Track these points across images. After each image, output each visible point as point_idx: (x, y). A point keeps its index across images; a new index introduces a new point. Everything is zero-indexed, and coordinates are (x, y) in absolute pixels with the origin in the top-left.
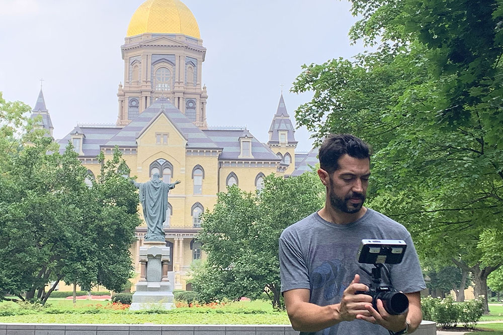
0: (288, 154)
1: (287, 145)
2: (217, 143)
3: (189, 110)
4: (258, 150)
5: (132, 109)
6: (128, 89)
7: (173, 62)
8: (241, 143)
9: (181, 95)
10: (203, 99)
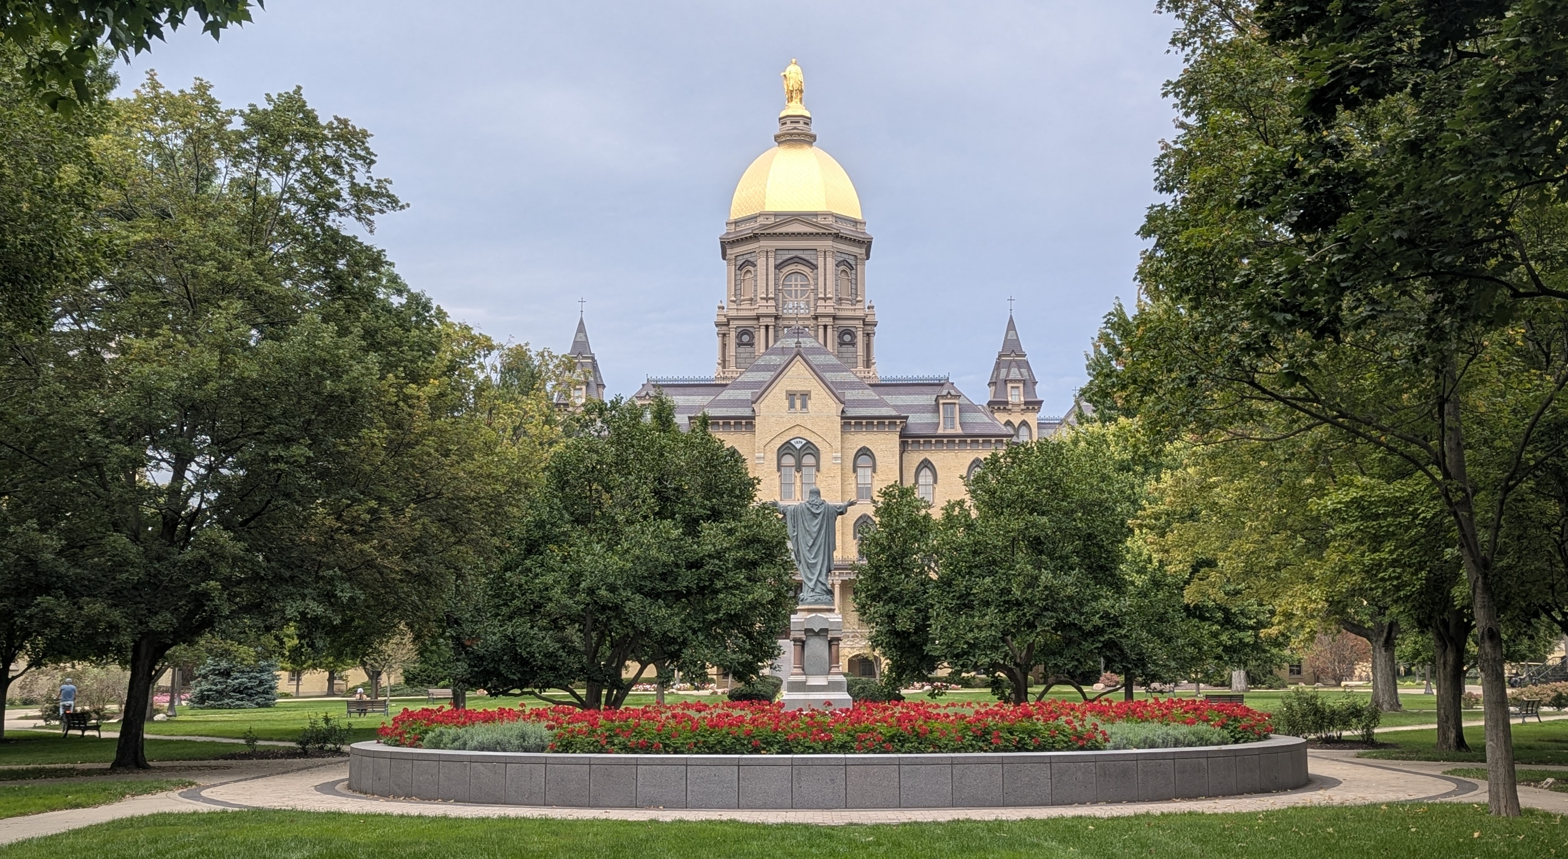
0: (1024, 423)
1: (1023, 407)
2: (896, 407)
3: (844, 348)
4: (970, 417)
5: (742, 349)
6: (733, 313)
7: (814, 262)
8: (941, 407)
9: (829, 321)
10: (869, 328)
